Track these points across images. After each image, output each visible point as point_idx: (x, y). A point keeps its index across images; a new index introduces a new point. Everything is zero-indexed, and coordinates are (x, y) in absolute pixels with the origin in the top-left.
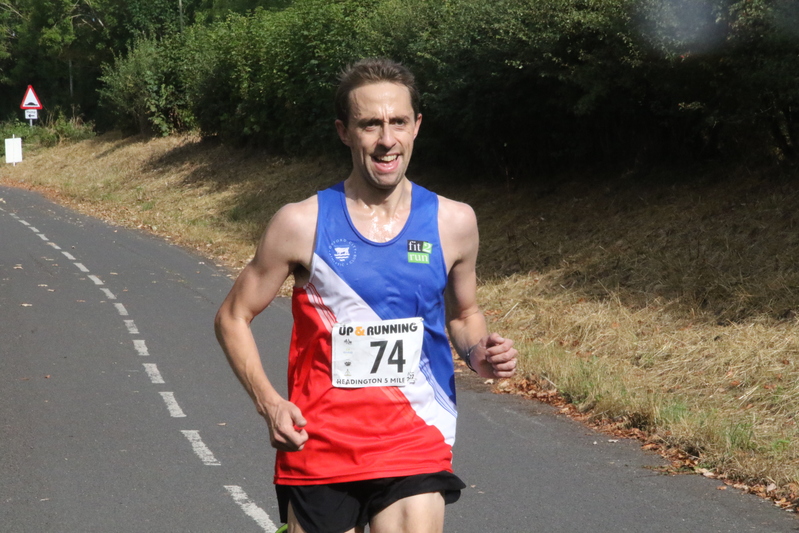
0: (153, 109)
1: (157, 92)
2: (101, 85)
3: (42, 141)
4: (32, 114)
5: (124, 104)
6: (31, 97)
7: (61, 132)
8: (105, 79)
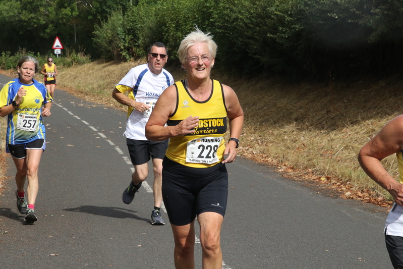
0: (122, 47)
1: (124, 39)
2: (94, 36)
3: (64, 65)
4: (58, 51)
5: (106, 45)
6: (57, 43)
7: (74, 60)
8: (96, 32)
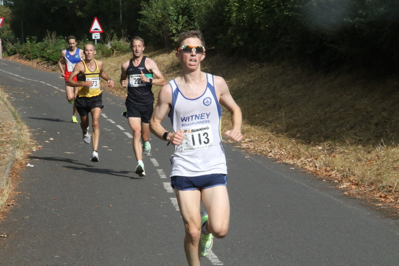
0: (174, 32)
1: (177, 21)
2: (140, 16)
3: (103, 53)
4: (96, 36)
5: (155, 29)
6: (96, 25)
7: (115, 47)
8: (144, 12)
